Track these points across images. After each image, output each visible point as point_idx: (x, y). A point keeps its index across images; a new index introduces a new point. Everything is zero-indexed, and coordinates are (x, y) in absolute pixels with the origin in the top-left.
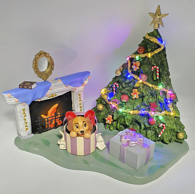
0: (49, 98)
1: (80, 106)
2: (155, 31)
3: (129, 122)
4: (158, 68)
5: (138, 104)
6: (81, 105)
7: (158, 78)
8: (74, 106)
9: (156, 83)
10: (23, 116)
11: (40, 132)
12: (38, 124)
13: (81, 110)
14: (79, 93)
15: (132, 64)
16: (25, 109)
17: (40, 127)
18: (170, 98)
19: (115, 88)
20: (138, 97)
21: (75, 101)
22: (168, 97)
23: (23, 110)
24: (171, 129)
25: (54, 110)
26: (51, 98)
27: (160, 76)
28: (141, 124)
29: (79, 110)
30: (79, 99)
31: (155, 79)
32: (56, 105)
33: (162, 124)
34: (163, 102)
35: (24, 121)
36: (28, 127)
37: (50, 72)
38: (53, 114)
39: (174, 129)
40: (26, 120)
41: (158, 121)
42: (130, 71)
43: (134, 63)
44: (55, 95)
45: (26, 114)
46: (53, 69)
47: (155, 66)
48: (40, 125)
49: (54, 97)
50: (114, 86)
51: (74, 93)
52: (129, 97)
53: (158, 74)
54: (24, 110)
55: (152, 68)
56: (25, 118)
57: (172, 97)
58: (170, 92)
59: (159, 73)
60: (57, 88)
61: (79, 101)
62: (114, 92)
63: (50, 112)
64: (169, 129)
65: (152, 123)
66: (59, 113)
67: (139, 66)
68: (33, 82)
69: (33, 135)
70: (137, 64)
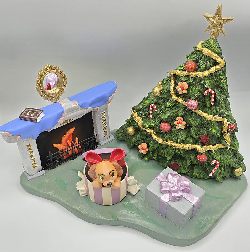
0: (63, 125)
1: (105, 127)
2: (212, 41)
3: (170, 156)
4: (213, 92)
5: (183, 135)
6: (105, 126)
7: (212, 104)
8: (96, 127)
9: (209, 110)
10: (28, 152)
11: (53, 167)
12: (50, 159)
13: (106, 132)
14: (103, 112)
15: (176, 84)
16: (30, 144)
17: (52, 162)
18: (227, 129)
19: (152, 111)
20: (183, 128)
21: (97, 122)
22: (225, 128)
23: (27, 145)
24: (226, 165)
25: (69, 136)
26: (65, 124)
27: (215, 102)
28: (187, 159)
29: (103, 132)
30: (103, 118)
31: (208, 105)
32: (72, 130)
33: (214, 162)
34: (219, 135)
35: (30, 159)
36: (36, 164)
37: (62, 91)
38: (68, 141)
39: (230, 165)
40: (33, 157)
41: (210, 156)
42: (172, 92)
43: (180, 83)
45: (32, 150)
46: (65, 86)
47: (210, 90)
48: (52, 160)
49: (69, 122)
50: (151, 108)
51: (96, 113)
52: (171, 125)
53: (213, 100)
54: (29, 146)
55: (206, 92)
56: (31, 155)
57: (230, 128)
58: (228, 123)
59: (215, 98)
60: (73, 112)
61: (102, 121)
62: (151, 116)
63: (64, 139)
64: (223, 165)
65: (202, 161)
66: (76, 138)
67: (186, 90)
68: (38, 111)
69: (43, 172)
70: (183, 87)
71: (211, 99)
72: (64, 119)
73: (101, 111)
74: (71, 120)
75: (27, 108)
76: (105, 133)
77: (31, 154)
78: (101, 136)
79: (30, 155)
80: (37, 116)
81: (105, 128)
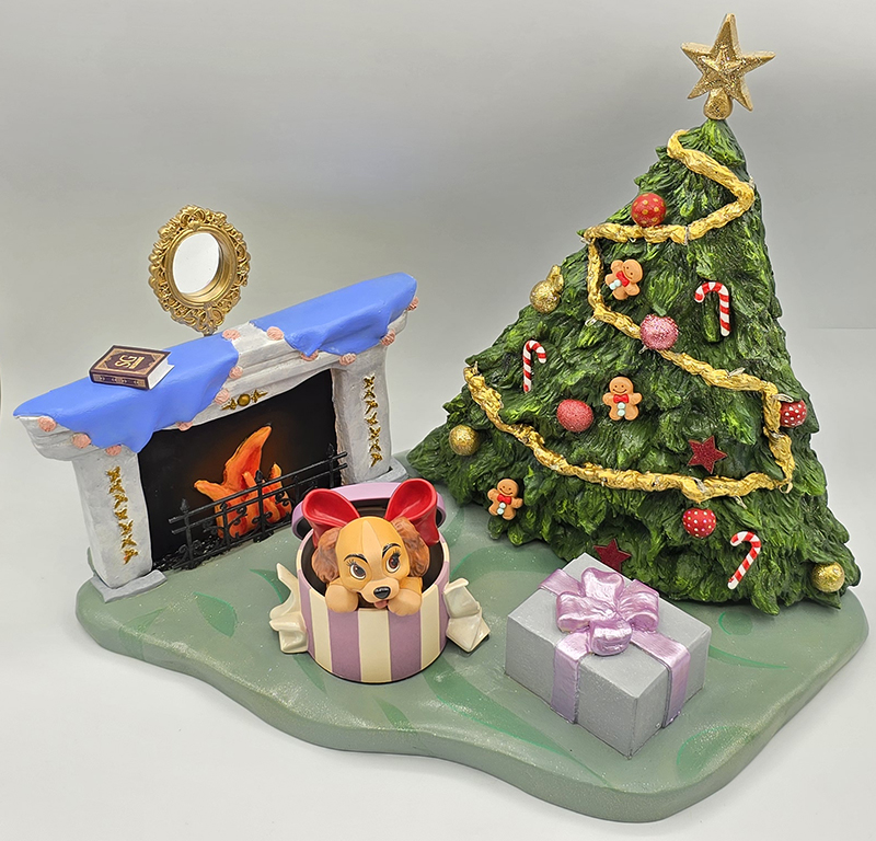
0: (230, 412)
1: (373, 431)
2: (713, 129)
3: (593, 518)
4: (724, 291)
5: (634, 442)
6: (375, 428)
7: (725, 332)
8: (344, 430)
9: (716, 353)
11: (192, 563)
12: (181, 529)
13: (378, 448)
14: (367, 374)
15: (606, 269)
16: (118, 471)
17: (189, 540)
18: (778, 419)
20: (633, 414)
21: (346, 412)
22: (772, 418)
23: (109, 474)
24: (784, 552)
25: (251, 456)
26: (239, 409)
27: (732, 326)
28: (650, 528)
29: (366, 446)
30: (368, 399)
31: (711, 338)
32: (262, 435)
33: (742, 536)
34: (750, 438)
35: (114, 523)
36: (135, 544)
37: (232, 296)
38: (246, 475)
39: (799, 553)
40: (126, 517)
41: (727, 517)
42: (594, 296)
43: (616, 265)
44: (257, 395)
45: (123, 491)
46: (243, 279)
47: (712, 285)
48: (189, 535)
49: (252, 403)
50: (527, 355)
51: (344, 378)
52: (593, 409)
53: (725, 318)
54: (114, 475)
55: (700, 291)
56: (118, 510)
57: (788, 414)
58: (781, 397)
59: (732, 311)
60: (266, 367)
61: (365, 407)
62: (527, 382)
63: (232, 465)
64: (776, 551)
65: (700, 530)
66: (275, 465)
68: (152, 354)
69: (158, 576)
70: (627, 274)
71: (719, 316)
72: (235, 388)
73: (361, 373)
74: (260, 396)
75: (114, 347)
76: (375, 452)
77: (119, 507)
78: (362, 462)
79: (115, 511)
80: (149, 369)
81: (374, 434)
